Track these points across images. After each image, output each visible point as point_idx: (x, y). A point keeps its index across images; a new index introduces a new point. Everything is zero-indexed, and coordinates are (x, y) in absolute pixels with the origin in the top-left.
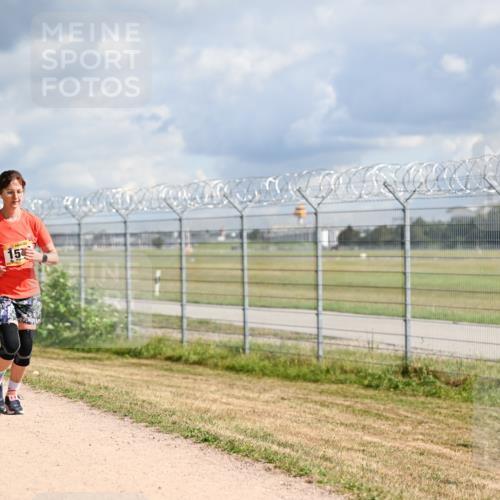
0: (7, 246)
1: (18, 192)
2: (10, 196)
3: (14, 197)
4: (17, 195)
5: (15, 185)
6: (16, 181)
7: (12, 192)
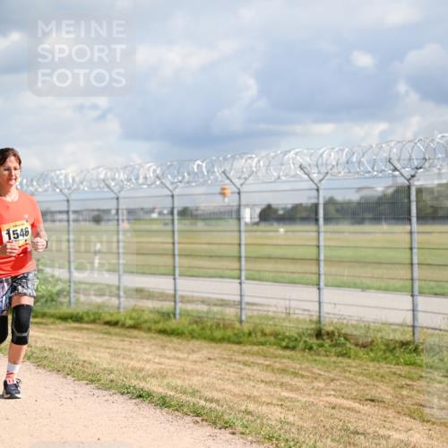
0: (5, 227)
1: (15, 169)
2: (6, 173)
3: (10, 175)
4: (14, 172)
5: (11, 162)
6: (12, 158)
7: (9, 169)
